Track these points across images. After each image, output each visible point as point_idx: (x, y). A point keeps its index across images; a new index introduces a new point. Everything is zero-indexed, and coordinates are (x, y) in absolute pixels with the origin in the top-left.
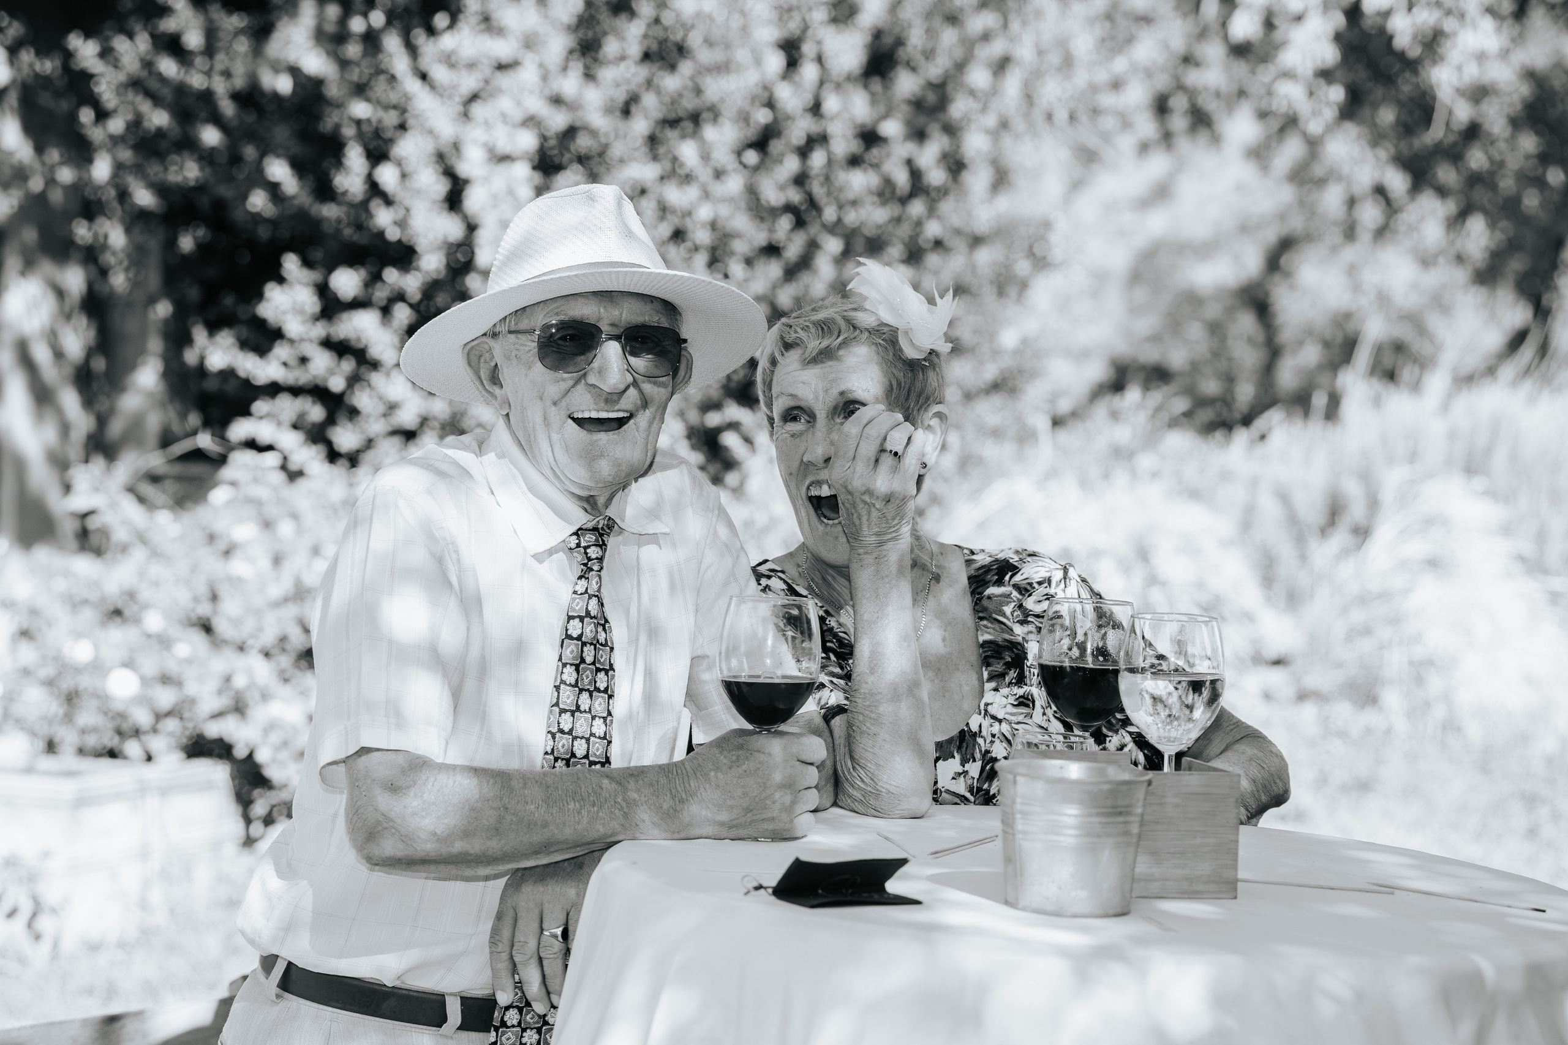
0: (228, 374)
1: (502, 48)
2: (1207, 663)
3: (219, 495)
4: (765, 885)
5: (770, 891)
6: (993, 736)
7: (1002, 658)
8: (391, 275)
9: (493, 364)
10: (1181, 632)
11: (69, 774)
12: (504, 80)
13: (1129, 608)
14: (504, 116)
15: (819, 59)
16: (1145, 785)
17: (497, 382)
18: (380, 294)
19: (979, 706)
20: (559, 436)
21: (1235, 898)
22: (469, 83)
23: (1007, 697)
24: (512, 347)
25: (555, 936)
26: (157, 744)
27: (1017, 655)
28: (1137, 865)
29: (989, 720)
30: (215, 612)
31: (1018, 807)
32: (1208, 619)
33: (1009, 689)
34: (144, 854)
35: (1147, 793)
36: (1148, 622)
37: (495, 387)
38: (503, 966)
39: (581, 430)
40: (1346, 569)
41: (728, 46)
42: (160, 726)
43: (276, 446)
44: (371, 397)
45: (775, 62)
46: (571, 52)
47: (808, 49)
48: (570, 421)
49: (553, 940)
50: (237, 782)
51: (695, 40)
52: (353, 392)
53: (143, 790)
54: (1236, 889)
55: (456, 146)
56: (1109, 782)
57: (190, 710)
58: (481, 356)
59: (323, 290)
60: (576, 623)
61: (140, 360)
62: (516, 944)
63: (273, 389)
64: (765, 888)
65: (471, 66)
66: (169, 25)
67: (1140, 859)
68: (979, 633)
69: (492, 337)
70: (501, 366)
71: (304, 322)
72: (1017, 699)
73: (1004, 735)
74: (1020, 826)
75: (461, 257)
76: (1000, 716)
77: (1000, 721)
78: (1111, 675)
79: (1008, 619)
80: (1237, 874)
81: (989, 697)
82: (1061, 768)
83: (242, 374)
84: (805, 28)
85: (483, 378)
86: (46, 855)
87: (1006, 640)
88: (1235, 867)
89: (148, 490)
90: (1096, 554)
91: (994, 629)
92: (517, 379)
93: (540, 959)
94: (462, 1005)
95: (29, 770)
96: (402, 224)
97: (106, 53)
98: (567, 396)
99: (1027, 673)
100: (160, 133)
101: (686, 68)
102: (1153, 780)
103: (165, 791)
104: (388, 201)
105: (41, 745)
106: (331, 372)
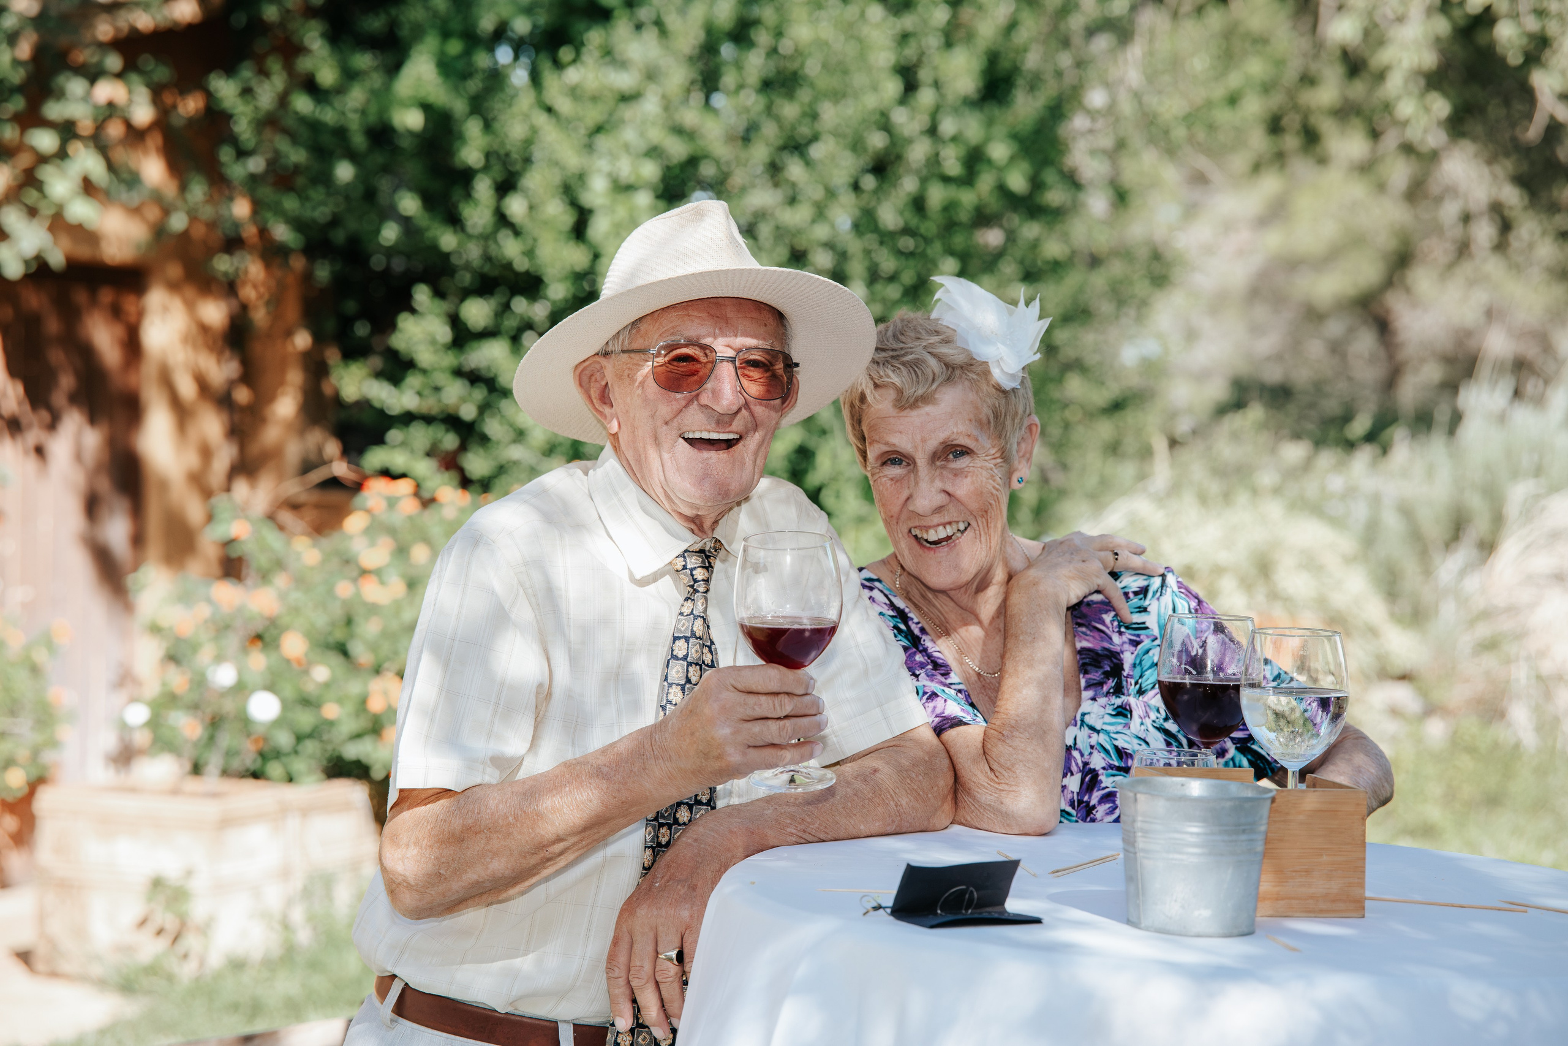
0: (364, 404)
1: (624, 80)
2: (1331, 678)
3: (355, 523)
4: (883, 905)
5: (889, 911)
6: (1092, 747)
7: (1101, 667)
8: (520, 305)
9: (603, 383)
10: (1304, 647)
11: (215, 795)
12: (628, 112)
13: (1249, 623)
14: (627, 147)
15: (937, 84)
16: (1269, 802)
17: (607, 401)
18: (510, 323)
19: (1075, 717)
20: (670, 455)
21: (1363, 917)
22: (593, 115)
23: (1104, 707)
24: (625, 366)
25: (670, 959)
26: (298, 765)
27: (1115, 664)
28: (1261, 884)
29: (1086, 731)
30: (352, 636)
31: (1138, 825)
32: (1330, 634)
33: (1107, 699)
34: (285, 873)
35: (1271, 810)
36: (1269, 637)
37: (605, 407)
38: (621, 991)
39: (692, 448)
40: (1472, 583)
41: (845, 72)
42: (300, 748)
43: (409, 474)
44: (501, 424)
45: (892, 87)
46: (693, 82)
47: (924, 75)
48: (681, 440)
49: (669, 964)
50: (375, 801)
51: (812, 68)
52: (483, 420)
53: (284, 811)
54: (1364, 908)
55: (582, 177)
56: (1231, 799)
57: (329, 732)
58: (592, 375)
59: (455, 321)
60: (681, 643)
61: (280, 391)
62: (632, 969)
63: (408, 418)
64: (884, 908)
65: (595, 99)
66: (304, 64)
67: (1264, 877)
68: (1076, 639)
69: (604, 356)
70: (612, 385)
71: (436, 352)
72: (1115, 709)
73: (1102, 746)
74: (1141, 843)
75: (586, 286)
76: (1098, 727)
77: (1098, 732)
78: (1232, 691)
79: (1108, 628)
80: (1364, 892)
81: (1086, 706)
82: (1183, 785)
83: (377, 404)
84: (922, 54)
85: (593, 397)
86: (189, 873)
87: (1105, 649)
88: (1362, 885)
89: (286, 517)
90: (1218, 570)
91: (1093, 637)
92: (629, 399)
93: (657, 983)
94: (574, 1032)
95: (175, 792)
96: (530, 253)
97: (247, 92)
98: (679, 416)
99: (1124, 683)
100: (297, 169)
101: (804, 95)
102: (1277, 797)
103: (306, 811)
104: (517, 232)
105: (188, 766)
106: (463, 400)
